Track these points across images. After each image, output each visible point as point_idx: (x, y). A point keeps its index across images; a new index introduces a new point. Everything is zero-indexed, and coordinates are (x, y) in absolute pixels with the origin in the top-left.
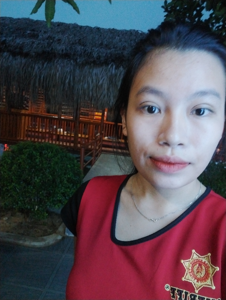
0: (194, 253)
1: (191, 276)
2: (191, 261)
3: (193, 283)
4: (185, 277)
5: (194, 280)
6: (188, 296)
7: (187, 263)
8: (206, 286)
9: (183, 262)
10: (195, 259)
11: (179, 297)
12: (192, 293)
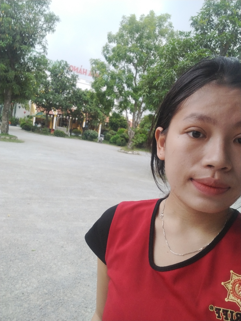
0: (232, 273)
1: (233, 296)
2: (232, 282)
3: (236, 302)
4: (227, 297)
5: (237, 300)
6: (234, 315)
7: (228, 284)
9: (224, 284)
10: (235, 279)
11: (224, 317)
12: (237, 312)
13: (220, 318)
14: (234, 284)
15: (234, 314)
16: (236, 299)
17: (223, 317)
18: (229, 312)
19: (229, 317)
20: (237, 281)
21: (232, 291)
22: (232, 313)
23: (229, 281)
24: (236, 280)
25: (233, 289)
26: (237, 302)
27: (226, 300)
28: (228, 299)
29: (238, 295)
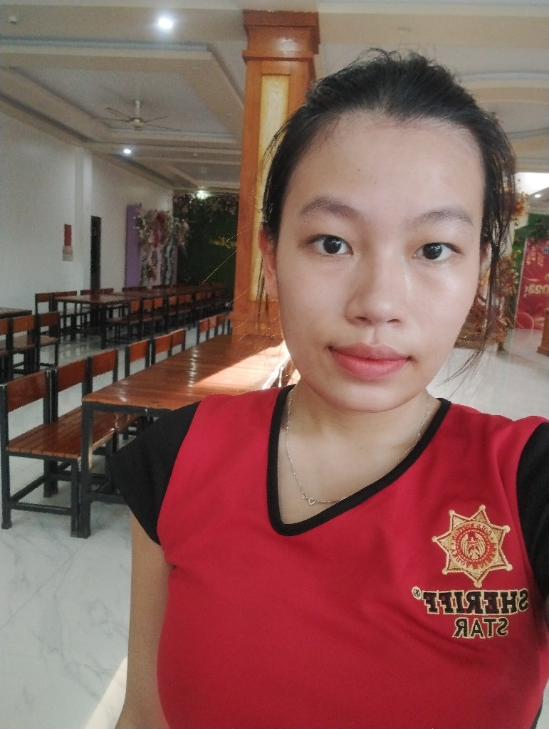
0: (454, 516)
1: (458, 561)
2: (453, 534)
3: (466, 573)
5: (467, 566)
6: (464, 599)
8: (494, 569)
9: (438, 540)
10: (459, 527)
11: (445, 607)
12: (470, 591)
13: (436, 610)
14: (458, 539)
15: (464, 597)
16: (465, 567)
17: (441, 608)
18: (454, 597)
19: (454, 605)
20: (464, 531)
21: (455, 553)
22: (459, 595)
23: (448, 533)
24: (461, 528)
25: (459, 547)
26: (467, 571)
27: (445, 572)
28: (448, 569)
29: (467, 557)
